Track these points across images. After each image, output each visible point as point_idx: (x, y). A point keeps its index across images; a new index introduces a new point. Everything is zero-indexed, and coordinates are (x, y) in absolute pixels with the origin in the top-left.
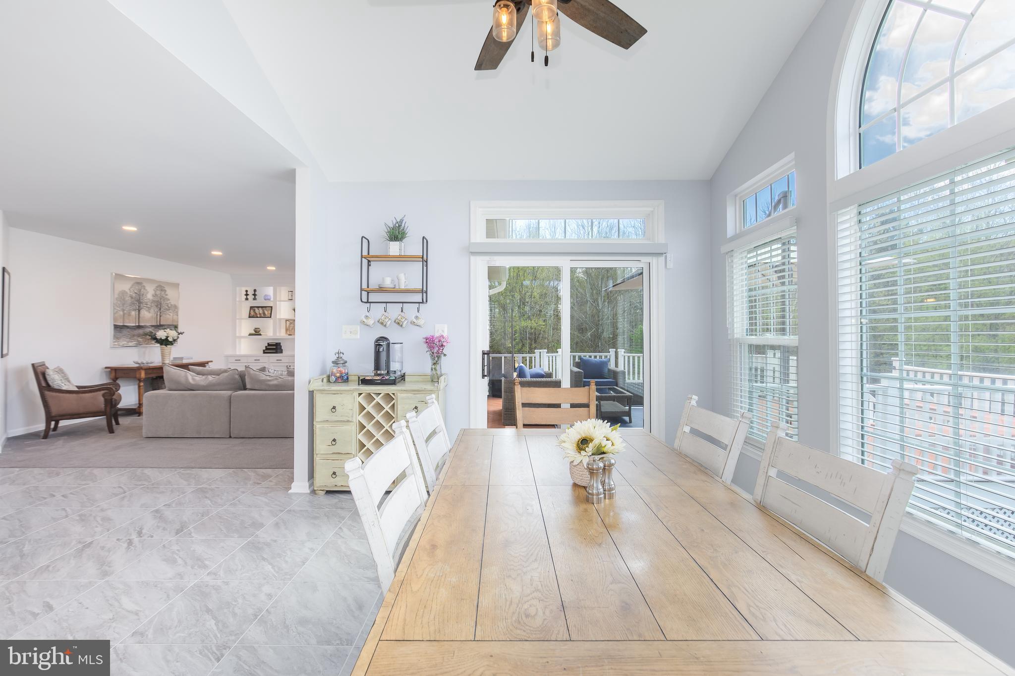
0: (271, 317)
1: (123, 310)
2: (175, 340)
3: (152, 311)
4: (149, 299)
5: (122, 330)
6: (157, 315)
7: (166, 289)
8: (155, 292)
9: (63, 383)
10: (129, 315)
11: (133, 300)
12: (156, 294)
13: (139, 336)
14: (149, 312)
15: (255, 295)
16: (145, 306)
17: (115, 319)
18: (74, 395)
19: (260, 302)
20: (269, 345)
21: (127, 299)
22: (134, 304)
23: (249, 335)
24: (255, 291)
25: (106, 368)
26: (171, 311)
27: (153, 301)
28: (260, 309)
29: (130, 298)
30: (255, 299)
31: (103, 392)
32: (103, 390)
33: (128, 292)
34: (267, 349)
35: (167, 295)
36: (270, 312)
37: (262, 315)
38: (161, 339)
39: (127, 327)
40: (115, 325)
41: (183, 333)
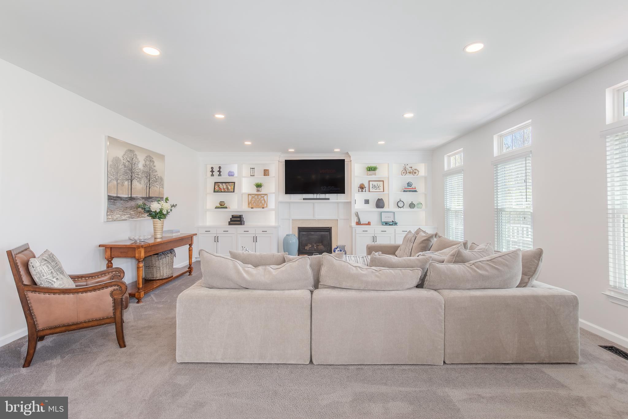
0: (234, 192)
1: (117, 180)
2: (168, 213)
3: (142, 182)
4: (140, 169)
5: (116, 201)
6: (147, 187)
7: (154, 160)
8: (145, 162)
9: (53, 278)
10: (123, 185)
11: (126, 169)
12: (146, 165)
13: (131, 208)
14: (140, 183)
15: (219, 171)
16: (137, 176)
17: (109, 189)
18: (71, 296)
19: (225, 178)
20: (233, 217)
21: (120, 167)
22: (127, 173)
23: (216, 208)
24: (220, 168)
25: (100, 246)
26: (157, 183)
27: (144, 172)
28: (224, 184)
29: (123, 166)
30: (220, 175)
31: (110, 289)
32: (111, 286)
33: (122, 159)
34: (231, 220)
35: (155, 166)
36: (233, 187)
37: (226, 190)
38: (156, 211)
39: (121, 198)
40: (108, 196)
41: (176, 205)
